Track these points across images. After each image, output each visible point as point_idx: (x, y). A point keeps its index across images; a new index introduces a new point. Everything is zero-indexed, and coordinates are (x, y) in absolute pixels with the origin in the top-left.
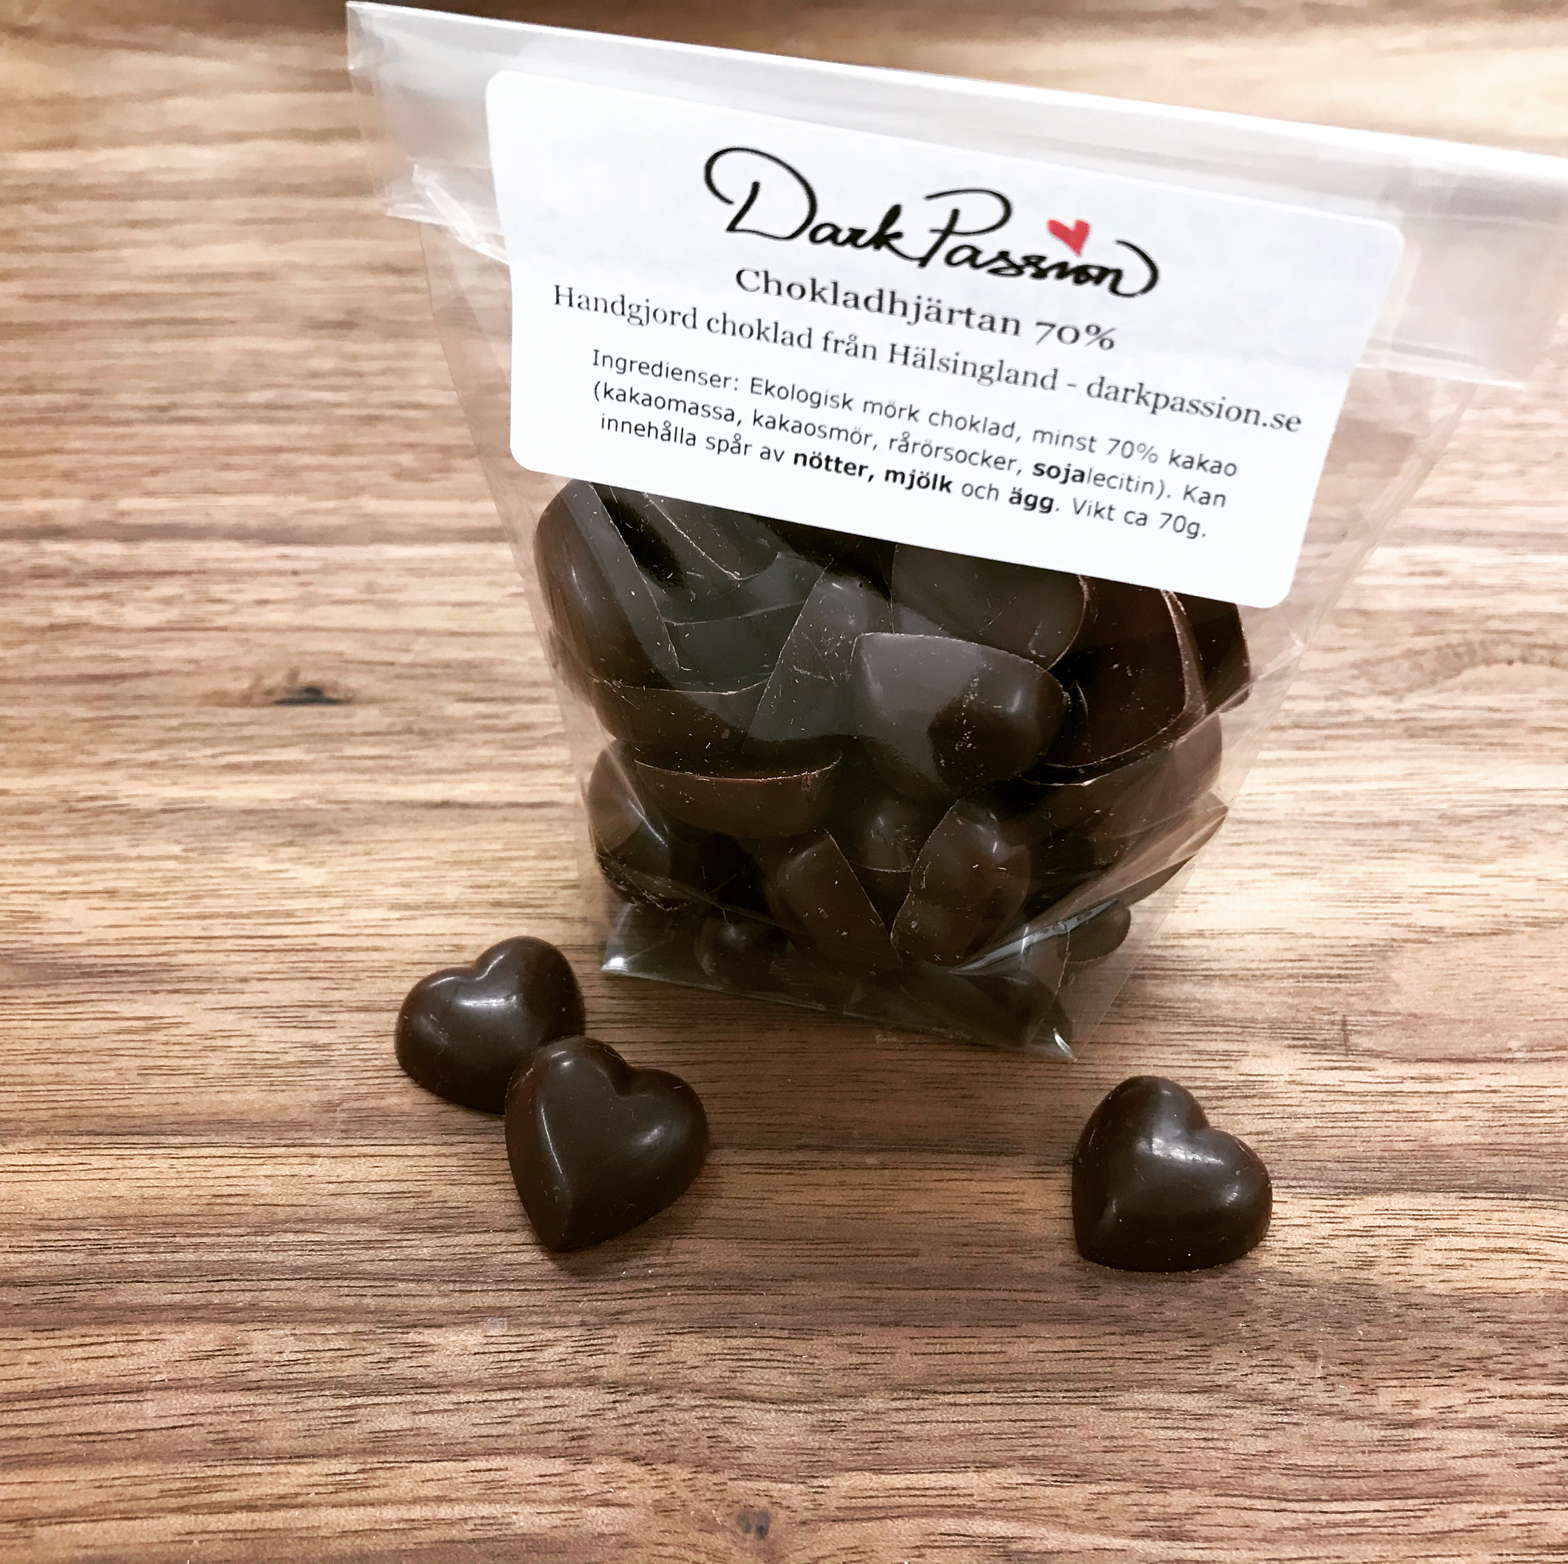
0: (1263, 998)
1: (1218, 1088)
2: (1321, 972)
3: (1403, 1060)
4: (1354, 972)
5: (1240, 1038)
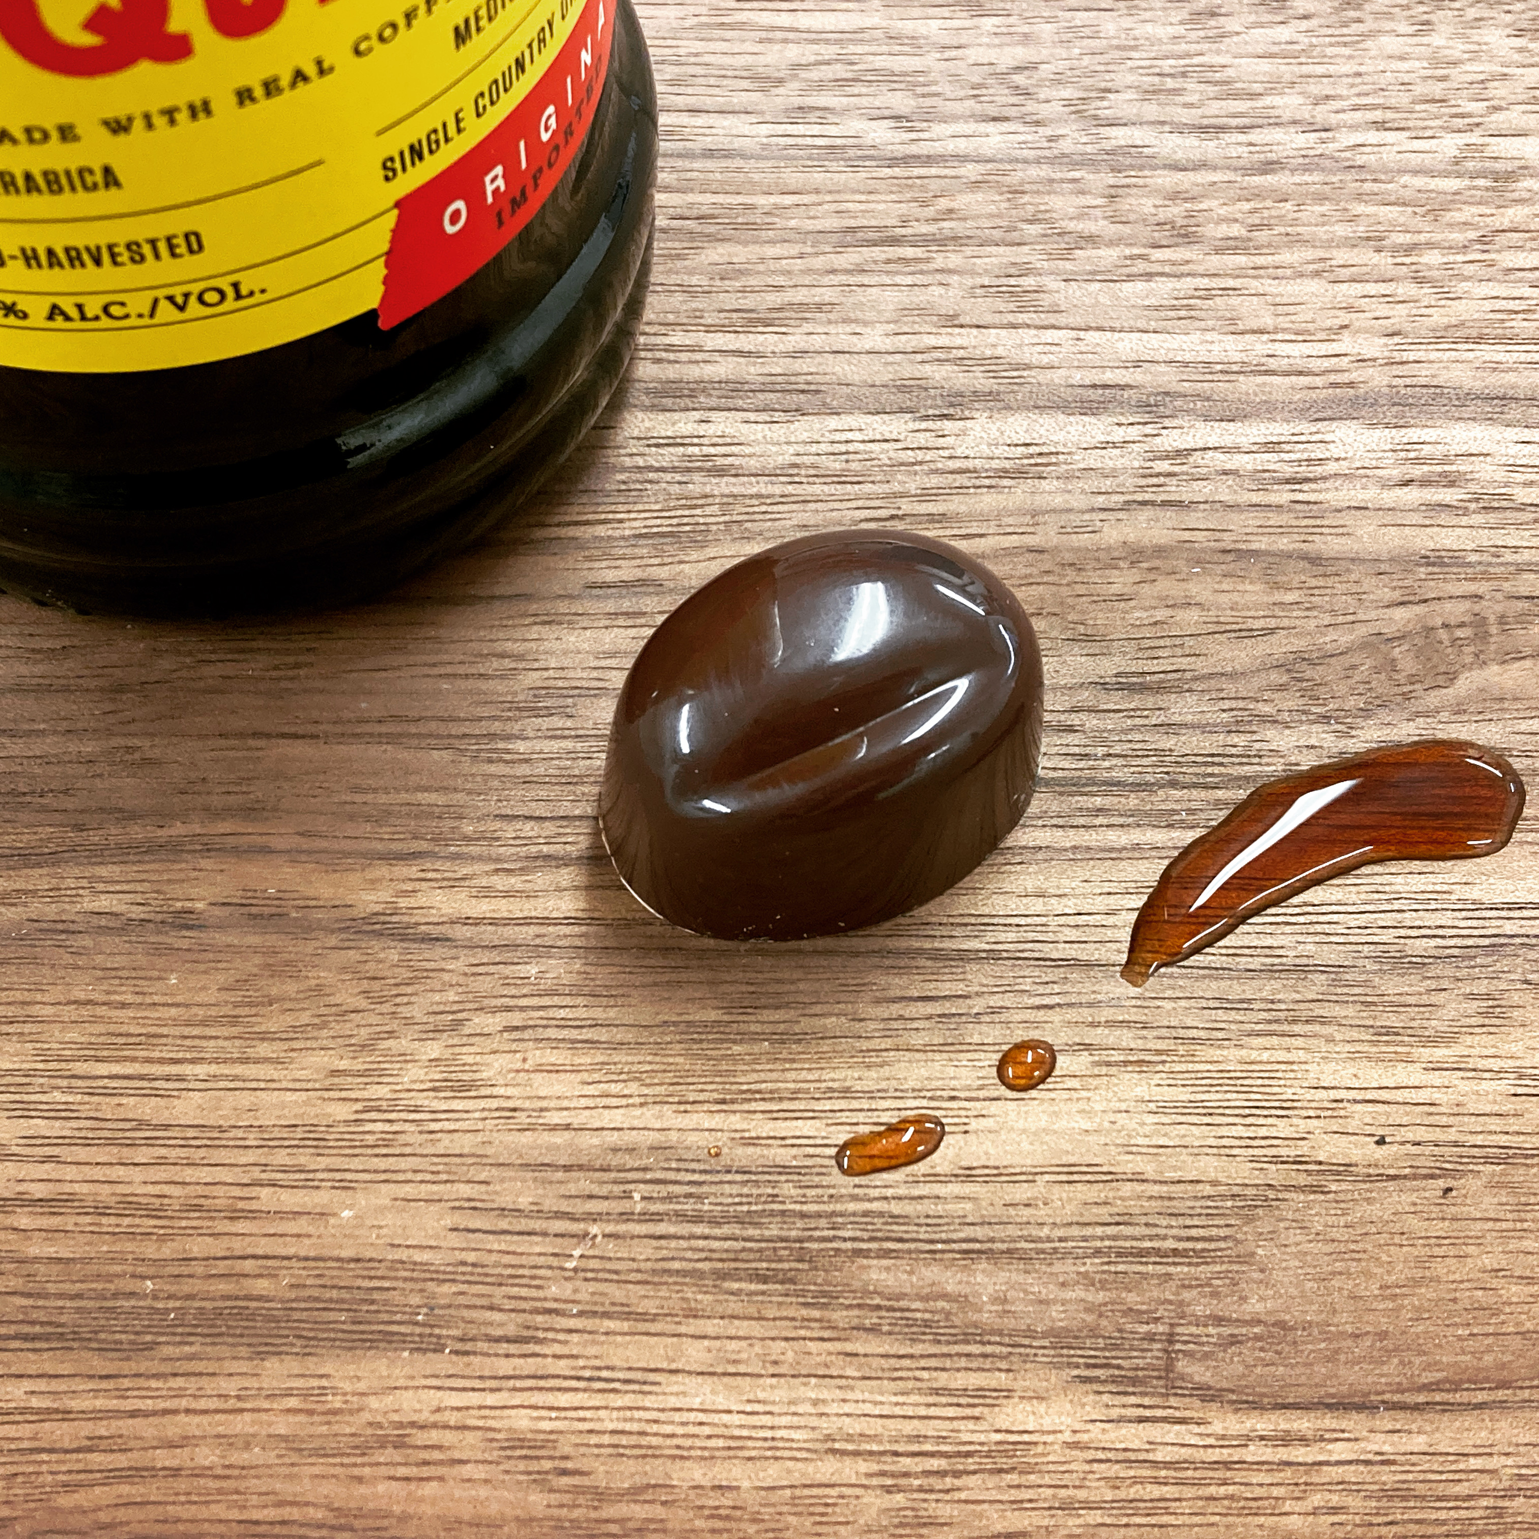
0: (1051, 1291)
1: (959, 1454)
2: (1147, 1244)
3: (1256, 1406)
4: (1199, 1246)
5: (1004, 1365)
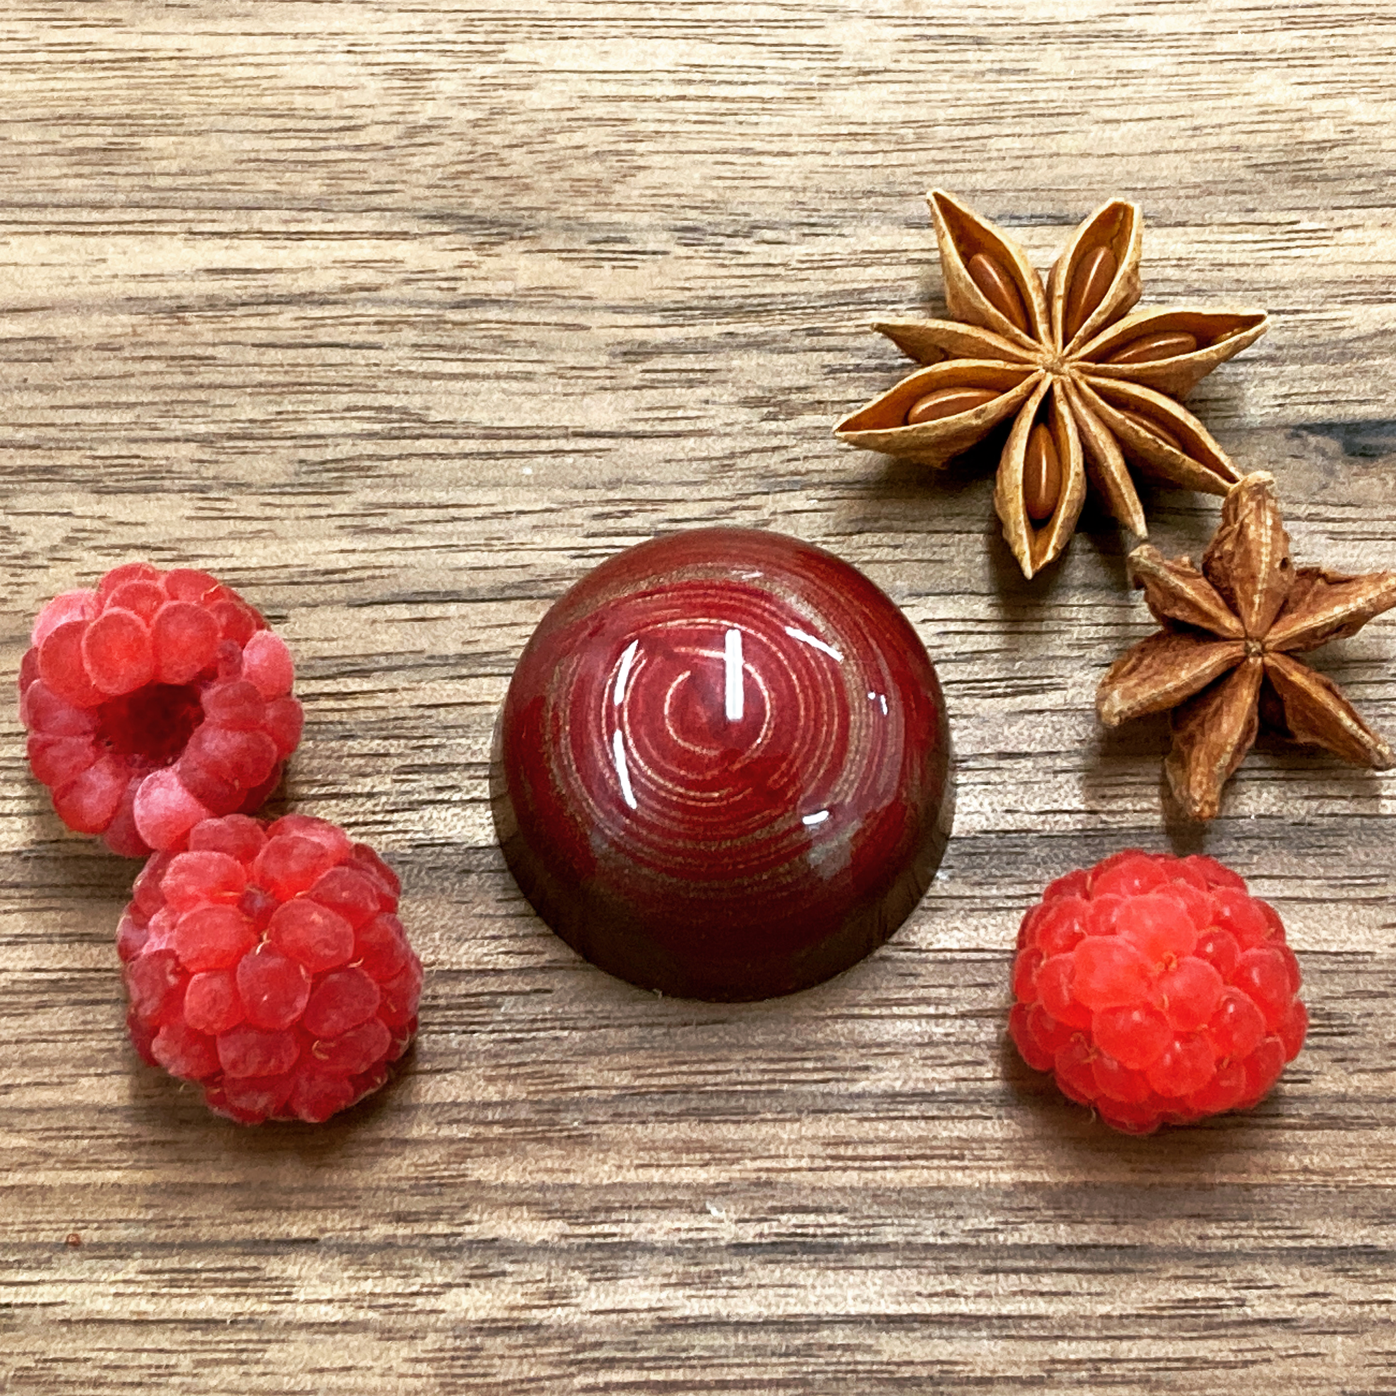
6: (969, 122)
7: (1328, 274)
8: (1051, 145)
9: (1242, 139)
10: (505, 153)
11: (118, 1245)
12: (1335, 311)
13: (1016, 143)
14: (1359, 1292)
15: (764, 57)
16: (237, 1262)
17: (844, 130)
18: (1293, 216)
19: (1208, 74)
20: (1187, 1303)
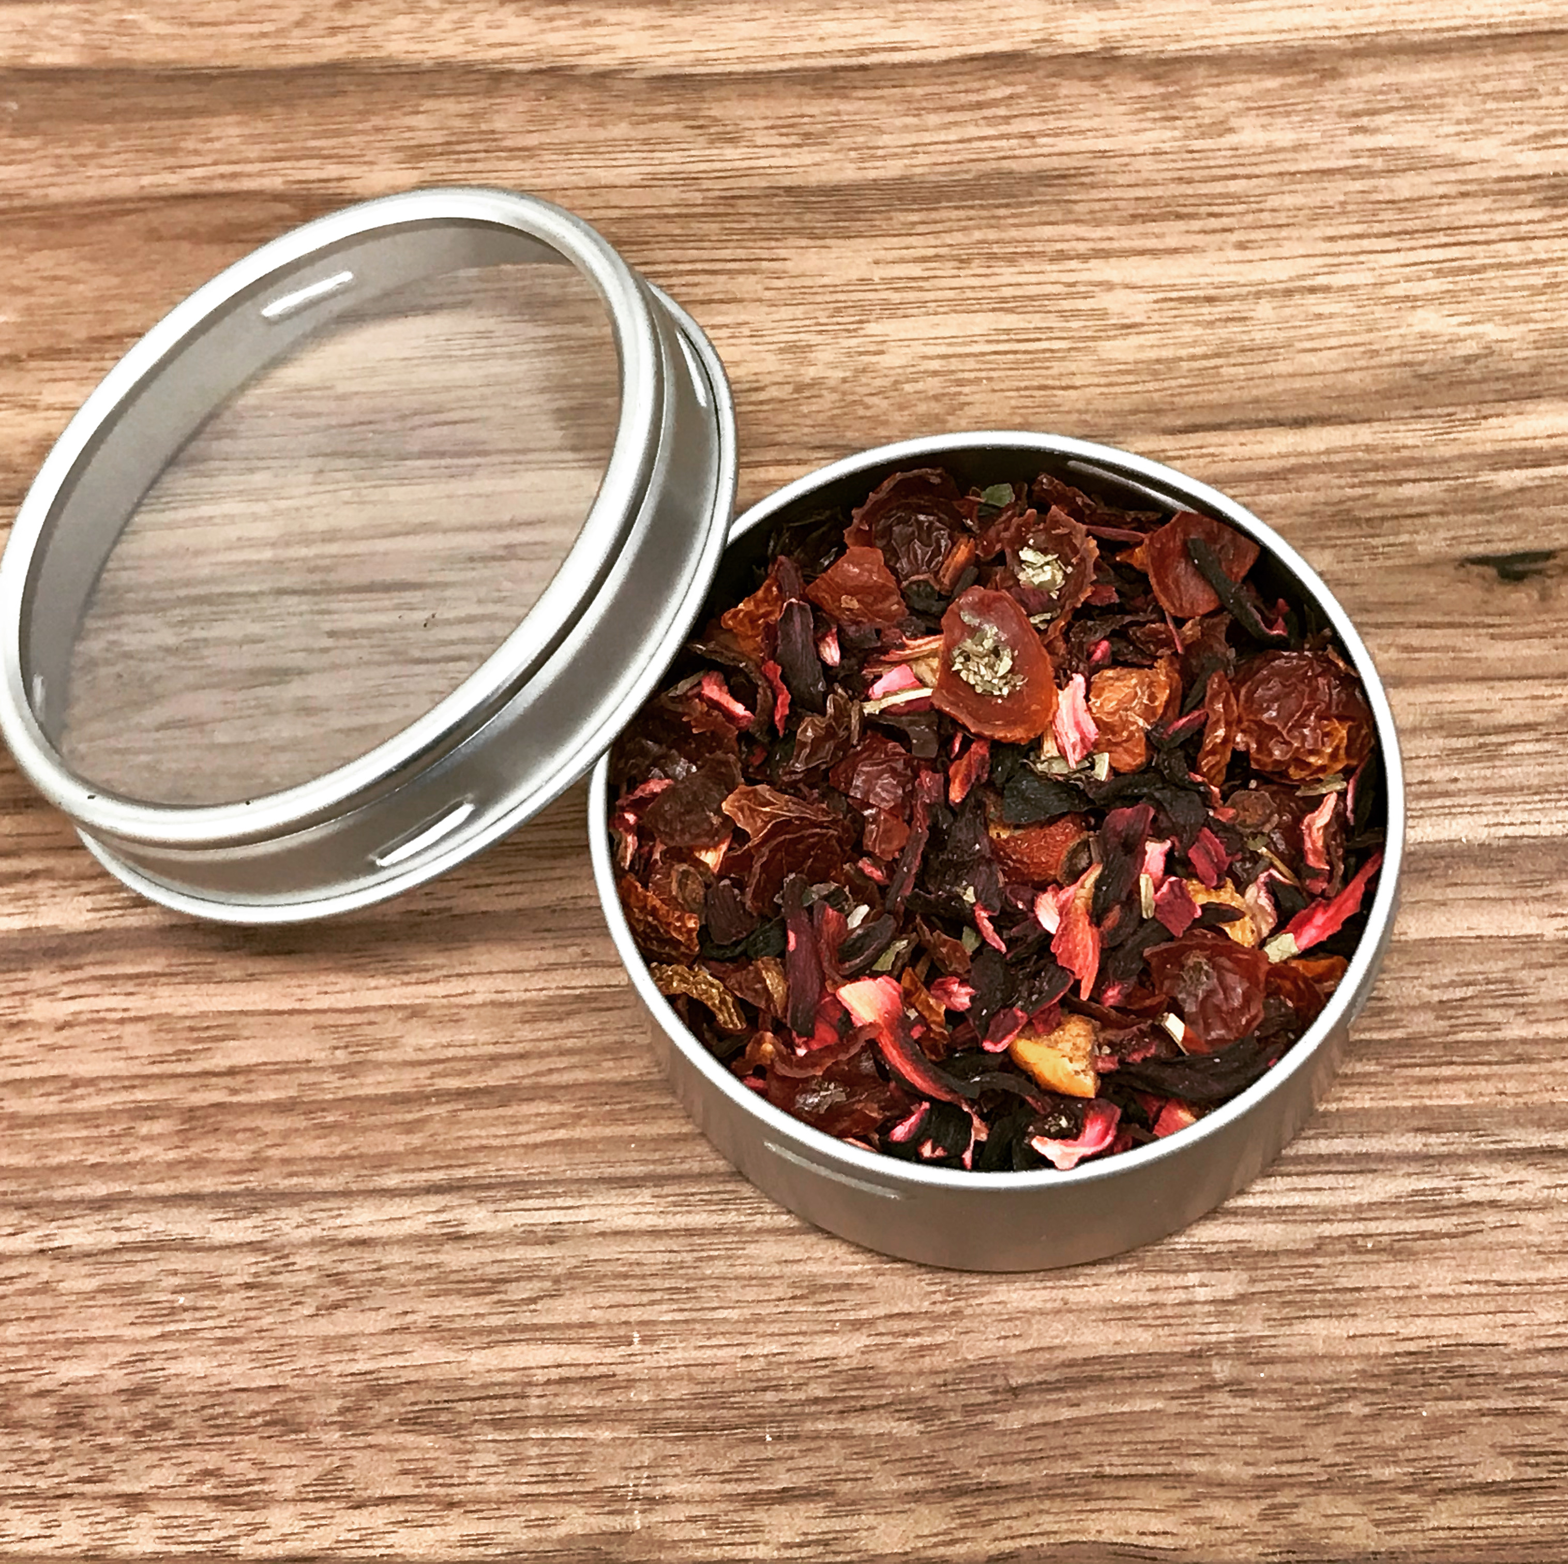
6: (1205, 357)
7: (1479, 449)
8: (1267, 369)
9: (1408, 357)
10: (867, 400)
11: (634, 1178)
12: (1486, 476)
13: (1241, 370)
14: (1546, 1180)
15: (1053, 321)
16: (721, 1187)
17: (1113, 368)
18: (1451, 410)
19: (1379, 312)
20: (1416, 1192)
